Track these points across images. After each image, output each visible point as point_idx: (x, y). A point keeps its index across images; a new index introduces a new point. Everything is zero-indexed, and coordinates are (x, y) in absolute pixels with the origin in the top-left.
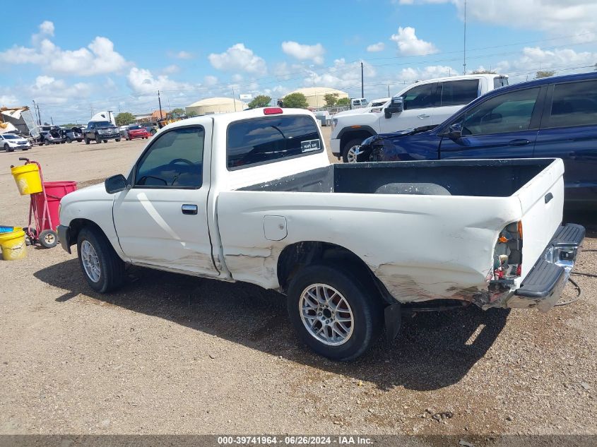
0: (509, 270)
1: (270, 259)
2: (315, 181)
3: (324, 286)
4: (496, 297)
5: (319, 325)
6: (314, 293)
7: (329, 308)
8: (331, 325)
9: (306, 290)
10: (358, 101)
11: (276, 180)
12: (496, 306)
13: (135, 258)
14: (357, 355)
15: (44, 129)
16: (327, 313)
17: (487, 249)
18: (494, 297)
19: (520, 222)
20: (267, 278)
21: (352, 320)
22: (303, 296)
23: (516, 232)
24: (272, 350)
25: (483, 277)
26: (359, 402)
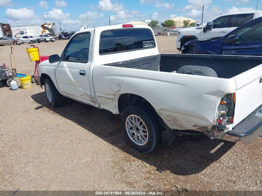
0: (226, 120)
1: (114, 100)
2: (149, 62)
3: (136, 116)
4: (217, 133)
5: (134, 134)
6: (132, 119)
7: (138, 127)
8: (139, 135)
9: (129, 117)
10: (199, 24)
11: (126, 61)
12: (217, 138)
13: (64, 93)
14: (149, 151)
15: (62, 33)
16: (138, 130)
17: (213, 107)
18: (216, 134)
19: (234, 94)
20: (114, 109)
21: (147, 134)
22: (127, 120)
23: (232, 99)
24: (113, 143)
25: (210, 122)
26: (143, 176)
